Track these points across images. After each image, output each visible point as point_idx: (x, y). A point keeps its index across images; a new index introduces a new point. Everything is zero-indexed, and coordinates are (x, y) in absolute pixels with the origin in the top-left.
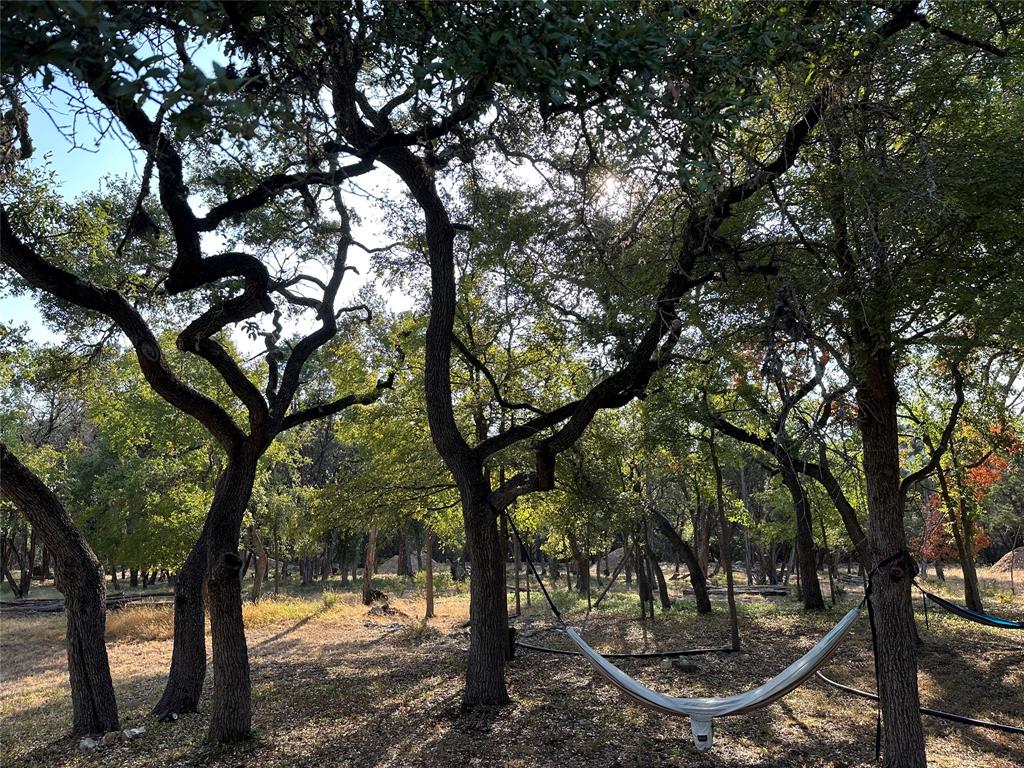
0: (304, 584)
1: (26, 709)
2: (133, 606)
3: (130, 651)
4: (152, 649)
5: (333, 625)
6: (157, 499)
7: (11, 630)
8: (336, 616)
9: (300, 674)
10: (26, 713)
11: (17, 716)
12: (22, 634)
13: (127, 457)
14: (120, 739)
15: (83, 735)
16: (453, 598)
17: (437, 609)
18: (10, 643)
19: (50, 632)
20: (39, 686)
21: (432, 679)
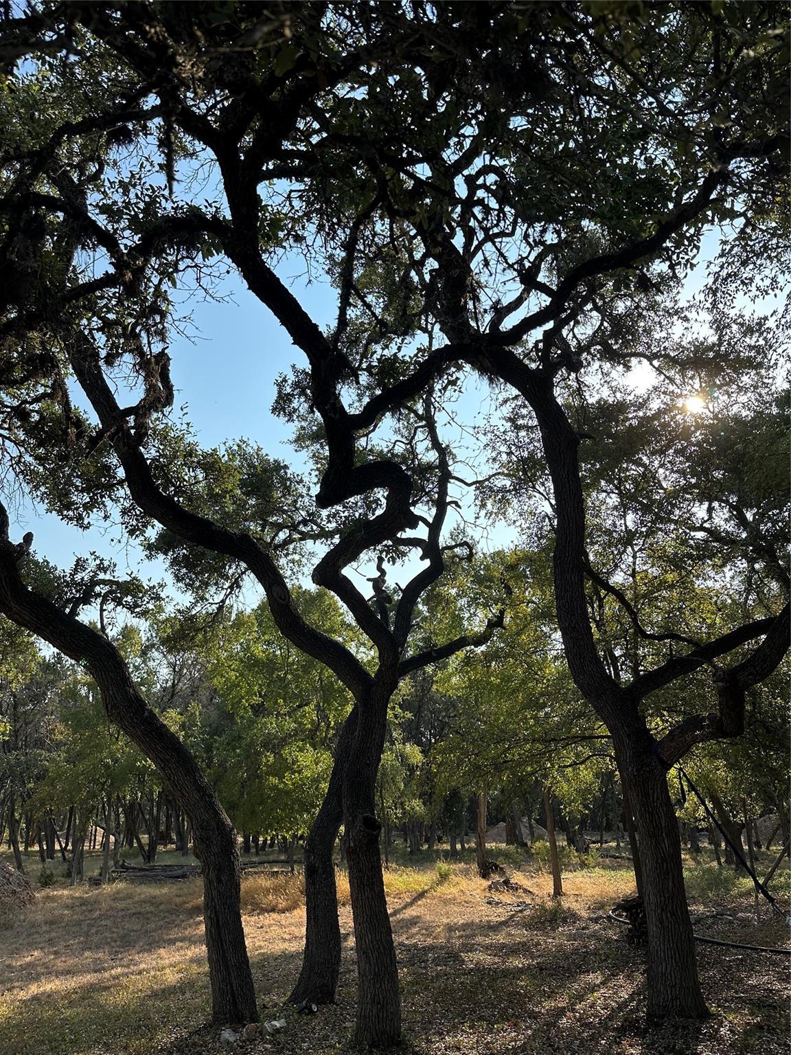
0: (411, 852)
1: (163, 986)
2: (252, 874)
3: (252, 923)
4: (272, 922)
5: (452, 901)
6: (271, 759)
7: (143, 896)
8: (454, 890)
9: (434, 960)
10: (163, 991)
11: (155, 995)
12: (152, 901)
13: (242, 717)
14: (261, 1033)
15: (223, 1024)
16: (578, 874)
17: (565, 886)
18: (143, 910)
19: (178, 900)
20: (173, 960)
21: (591, 976)
